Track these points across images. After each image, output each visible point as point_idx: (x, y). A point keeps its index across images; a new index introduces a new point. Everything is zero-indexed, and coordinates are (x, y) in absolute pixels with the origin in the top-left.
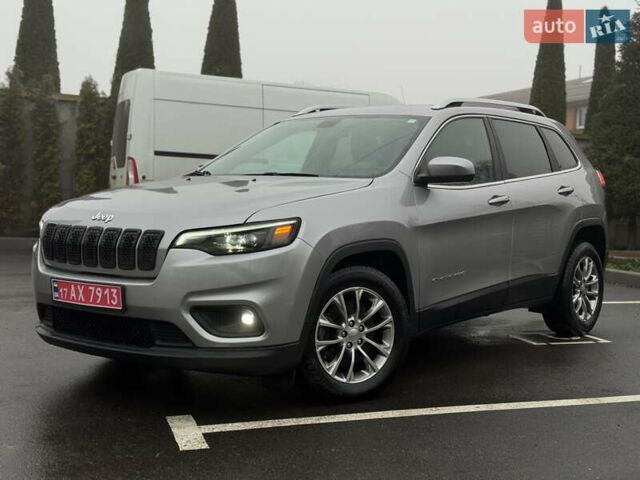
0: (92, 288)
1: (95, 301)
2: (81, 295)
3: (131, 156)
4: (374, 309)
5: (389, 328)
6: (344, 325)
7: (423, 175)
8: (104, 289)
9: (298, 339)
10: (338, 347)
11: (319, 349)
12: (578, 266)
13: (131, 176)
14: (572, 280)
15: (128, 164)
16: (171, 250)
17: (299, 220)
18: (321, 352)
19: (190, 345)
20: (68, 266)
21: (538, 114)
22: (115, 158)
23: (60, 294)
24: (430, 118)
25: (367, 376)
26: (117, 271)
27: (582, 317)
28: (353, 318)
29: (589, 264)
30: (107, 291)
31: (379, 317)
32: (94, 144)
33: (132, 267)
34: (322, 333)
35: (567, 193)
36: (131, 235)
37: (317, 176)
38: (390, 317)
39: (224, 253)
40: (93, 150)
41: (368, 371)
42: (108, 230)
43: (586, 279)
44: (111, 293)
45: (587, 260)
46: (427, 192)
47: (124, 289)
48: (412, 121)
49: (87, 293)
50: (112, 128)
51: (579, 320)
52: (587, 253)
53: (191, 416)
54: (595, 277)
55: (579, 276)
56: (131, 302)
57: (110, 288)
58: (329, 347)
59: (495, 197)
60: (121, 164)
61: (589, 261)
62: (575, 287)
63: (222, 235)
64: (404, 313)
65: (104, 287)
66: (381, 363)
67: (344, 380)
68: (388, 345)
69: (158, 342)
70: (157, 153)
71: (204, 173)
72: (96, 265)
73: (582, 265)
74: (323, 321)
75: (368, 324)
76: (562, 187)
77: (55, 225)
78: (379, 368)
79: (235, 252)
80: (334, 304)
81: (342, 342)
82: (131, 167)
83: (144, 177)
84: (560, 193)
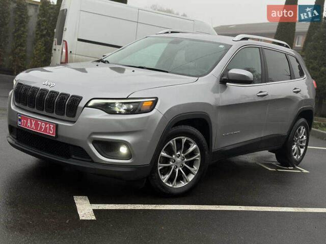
0: (40, 123)
1: (40, 130)
2: (33, 125)
3: (65, 40)
4: (191, 149)
5: (198, 160)
6: (174, 156)
7: (225, 78)
8: (46, 124)
9: (149, 163)
10: (170, 168)
11: (159, 168)
12: (297, 131)
13: (64, 51)
14: (293, 137)
15: (63, 43)
16: (85, 108)
17: (157, 99)
18: (160, 170)
19: (90, 160)
20: (27, 108)
21: (287, 47)
22: (56, 39)
23: (22, 123)
24: (232, 46)
25: (183, 184)
26: (54, 115)
27: (295, 157)
28: (179, 153)
29: (303, 130)
30: (48, 125)
31: (193, 154)
32: (45, 29)
33: (63, 115)
34: (162, 160)
35: (297, 92)
36: (64, 96)
37: (167, 72)
38: (199, 154)
39: (114, 113)
40: (45, 33)
41: (184, 182)
42: (51, 92)
43: (300, 137)
44: (50, 127)
45: (302, 128)
46: (226, 87)
47: (57, 125)
48: (222, 46)
49: (37, 125)
50: (56, 22)
51: (294, 158)
52: (303, 124)
53: (87, 198)
54: (305, 136)
55: (297, 136)
56: (60, 133)
57: (50, 124)
58: (165, 167)
59: (261, 92)
60: (59, 43)
61: (303, 128)
62: (294, 141)
63: (114, 103)
64: (206, 153)
65: (46, 123)
66: (191, 178)
67: (171, 186)
68: (196, 168)
69: (73, 157)
70: (79, 40)
71: (105, 61)
72: (43, 110)
73: (300, 130)
74: (163, 154)
75: (187, 157)
76: (295, 89)
77: (22, 84)
78: (190, 180)
79: (120, 113)
80: (170, 145)
81: (172, 165)
82: (64, 46)
83: (71, 52)
84: (294, 92)
